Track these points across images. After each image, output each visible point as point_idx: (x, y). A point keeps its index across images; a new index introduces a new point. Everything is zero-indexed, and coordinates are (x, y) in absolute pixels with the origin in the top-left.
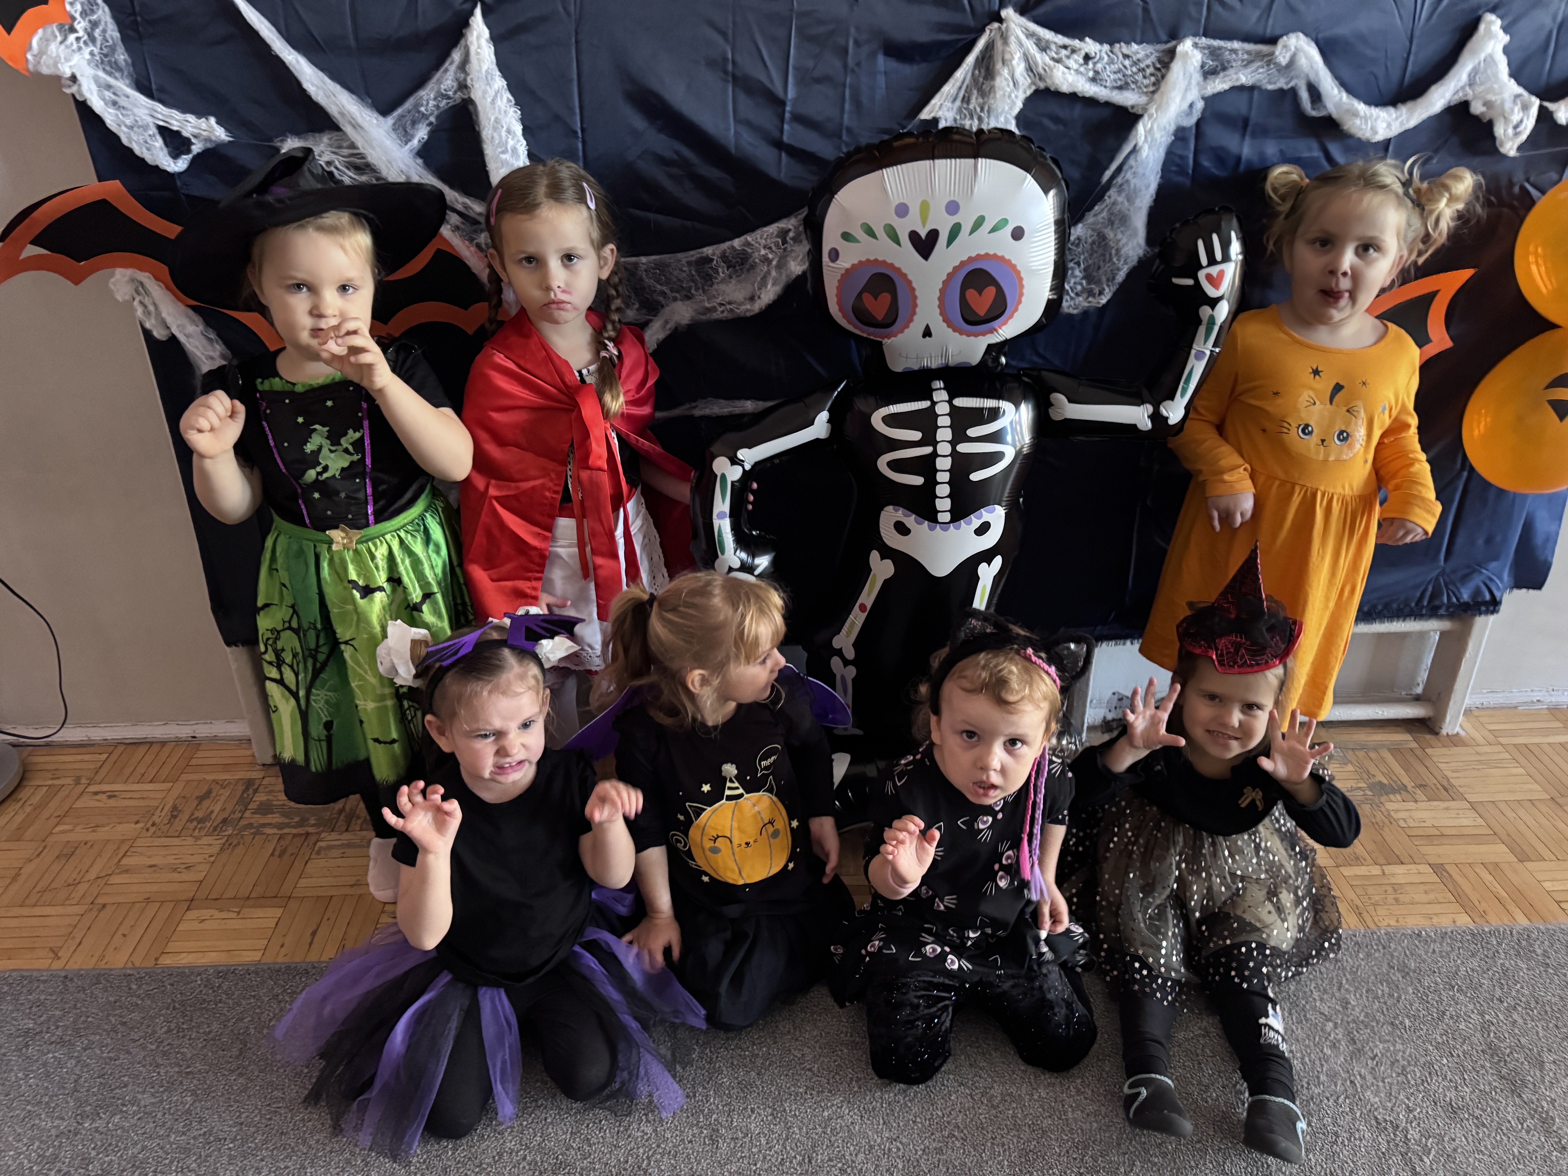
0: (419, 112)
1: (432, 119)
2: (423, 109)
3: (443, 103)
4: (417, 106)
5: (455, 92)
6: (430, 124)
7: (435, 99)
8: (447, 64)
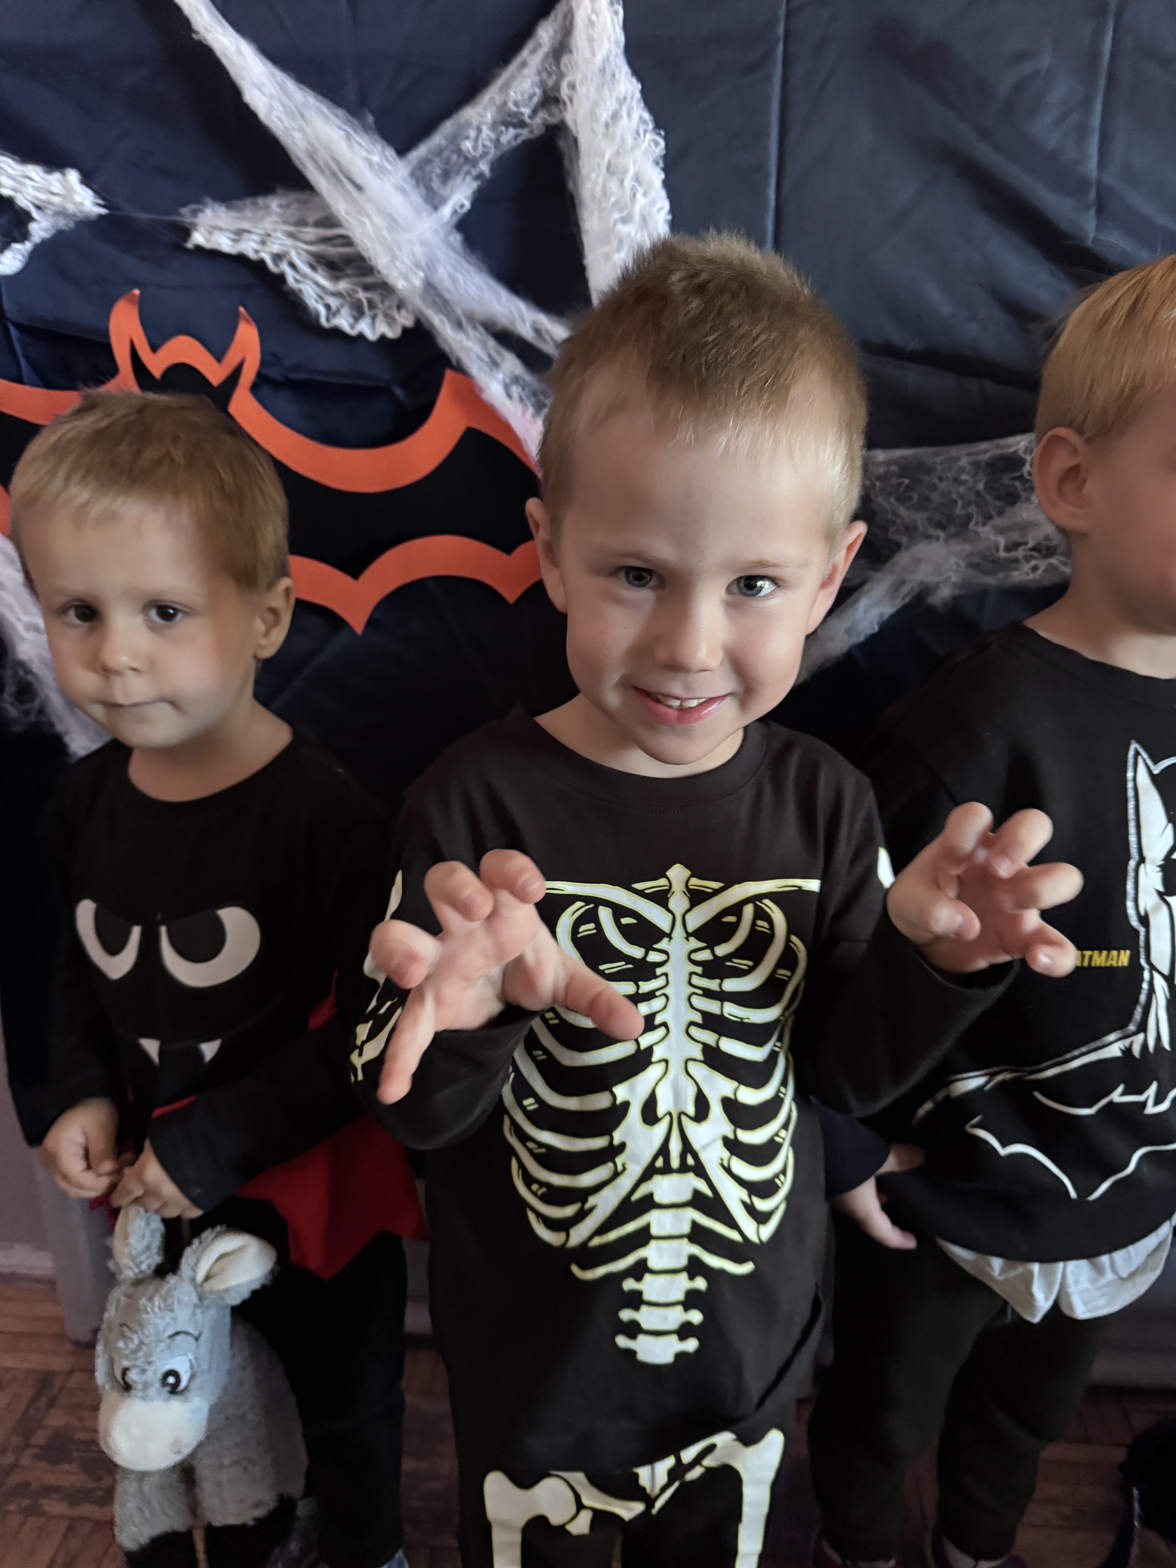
0: (459, 151)
1: (484, 167)
2: (467, 145)
3: (508, 136)
4: (455, 138)
5: (535, 112)
6: (480, 176)
7: (494, 126)
8: (525, 53)
